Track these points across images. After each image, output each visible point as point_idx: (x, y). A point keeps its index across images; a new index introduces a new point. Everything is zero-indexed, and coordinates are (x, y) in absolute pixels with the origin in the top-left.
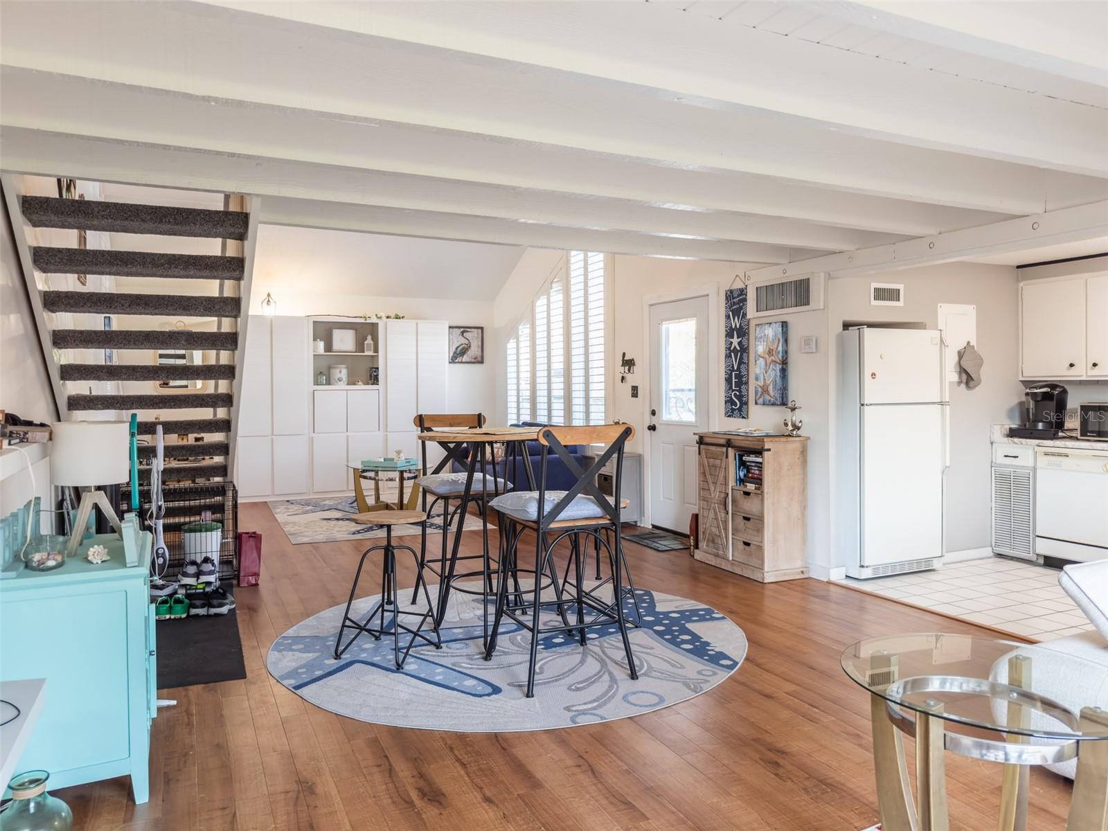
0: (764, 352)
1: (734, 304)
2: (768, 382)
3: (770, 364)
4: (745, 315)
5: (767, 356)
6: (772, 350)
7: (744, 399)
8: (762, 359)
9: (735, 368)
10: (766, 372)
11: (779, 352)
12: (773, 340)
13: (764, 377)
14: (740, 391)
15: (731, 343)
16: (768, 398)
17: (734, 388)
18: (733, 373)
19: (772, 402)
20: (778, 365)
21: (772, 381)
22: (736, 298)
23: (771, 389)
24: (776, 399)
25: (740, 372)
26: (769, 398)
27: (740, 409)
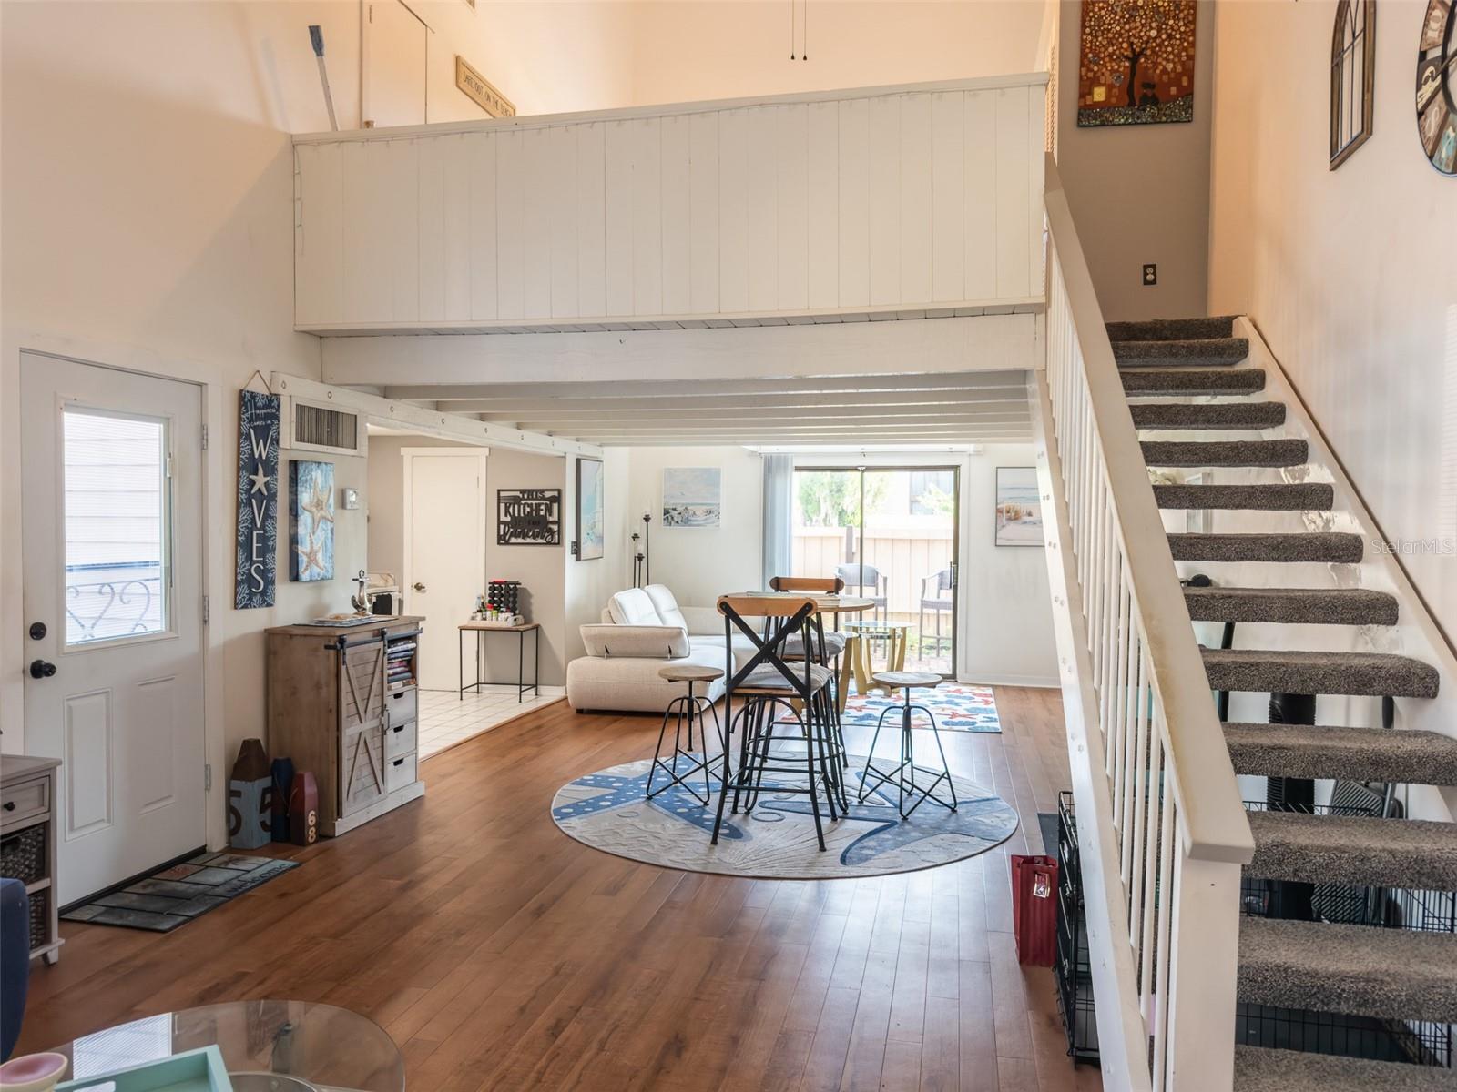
0: (311, 503)
1: (258, 418)
2: (316, 547)
3: (319, 522)
4: (276, 441)
5: (314, 509)
6: (322, 502)
7: (270, 575)
8: (307, 514)
9: (258, 525)
10: (314, 533)
11: (330, 506)
12: (322, 487)
13: (311, 540)
14: (264, 563)
15: (252, 483)
16: (316, 570)
17: (255, 558)
18: (255, 533)
19: (321, 576)
20: (329, 523)
21: (322, 545)
22: (259, 408)
23: (320, 556)
24: (327, 571)
25: (265, 531)
26: (319, 570)
27: (263, 593)
